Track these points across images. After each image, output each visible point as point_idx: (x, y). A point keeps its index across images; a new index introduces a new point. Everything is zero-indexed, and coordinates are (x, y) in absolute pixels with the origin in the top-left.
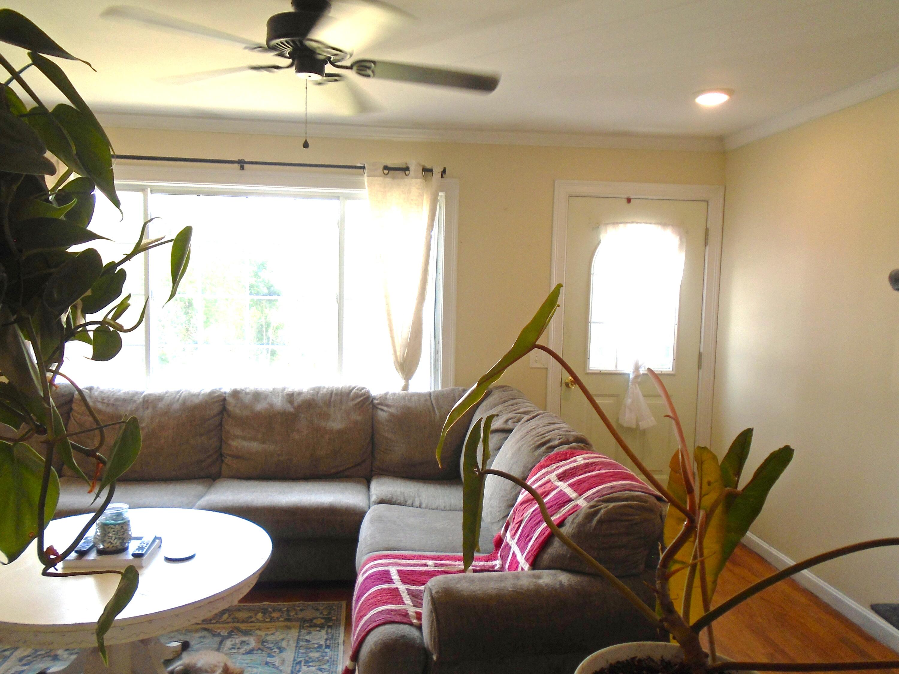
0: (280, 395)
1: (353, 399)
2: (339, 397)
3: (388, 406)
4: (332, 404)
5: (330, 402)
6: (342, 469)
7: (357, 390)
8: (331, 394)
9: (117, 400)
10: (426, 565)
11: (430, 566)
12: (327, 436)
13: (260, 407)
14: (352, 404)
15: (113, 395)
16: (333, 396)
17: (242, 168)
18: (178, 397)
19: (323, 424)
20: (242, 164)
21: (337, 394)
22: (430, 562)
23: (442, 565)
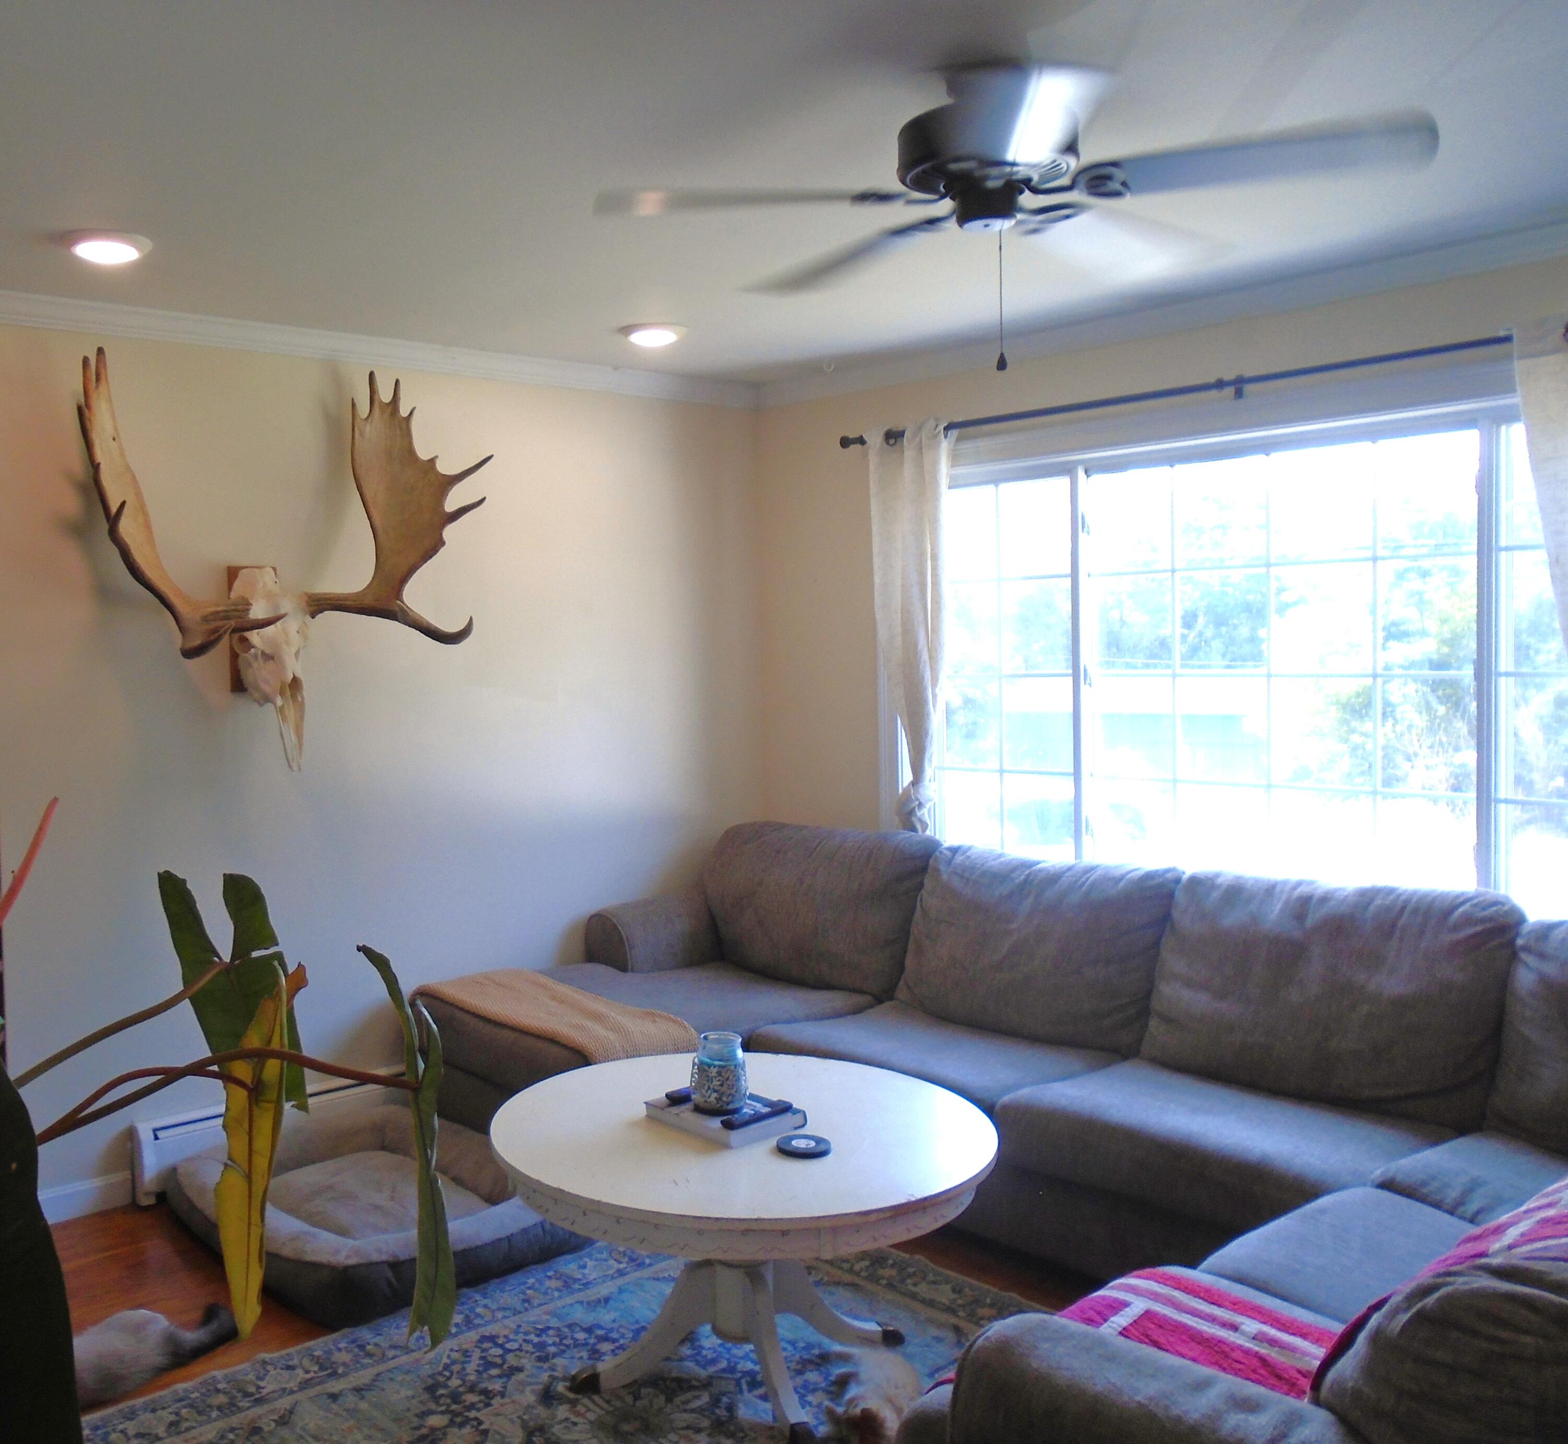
0: (1284, 897)
1: (1456, 928)
2: (1419, 919)
3: (1542, 956)
4: (1398, 934)
5: (1394, 926)
6: (1391, 1092)
7: (1476, 905)
8: (1403, 908)
9: (984, 874)
10: (1234, 1328)
11: (1244, 1333)
12: (1365, 1008)
13: (1232, 919)
14: (1449, 938)
15: (983, 865)
16: (1406, 914)
17: (1239, 394)
18: (1083, 879)
19: (1360, 977)
20: (1239, 385)
21: (1415, 911)
22: (1251, 1326)
23: (1273, 1342)
